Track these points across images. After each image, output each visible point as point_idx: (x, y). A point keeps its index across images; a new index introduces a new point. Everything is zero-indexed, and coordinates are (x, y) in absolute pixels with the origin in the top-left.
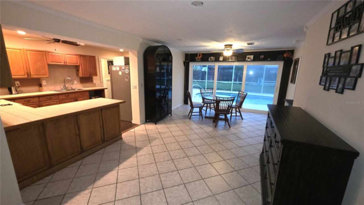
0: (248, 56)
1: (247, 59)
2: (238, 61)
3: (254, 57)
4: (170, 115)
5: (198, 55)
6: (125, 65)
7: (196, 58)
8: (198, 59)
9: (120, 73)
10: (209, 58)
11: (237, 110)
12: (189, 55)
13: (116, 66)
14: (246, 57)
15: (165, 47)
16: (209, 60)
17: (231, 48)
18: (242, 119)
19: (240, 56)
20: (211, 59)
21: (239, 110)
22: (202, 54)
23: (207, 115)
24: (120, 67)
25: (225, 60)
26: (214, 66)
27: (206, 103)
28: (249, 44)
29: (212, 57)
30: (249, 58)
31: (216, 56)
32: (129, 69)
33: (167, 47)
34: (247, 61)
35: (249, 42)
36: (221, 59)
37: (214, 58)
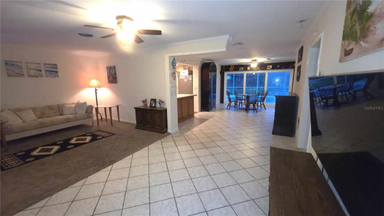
0: (268, 66)
1: (268, 68)
2: (261, 69)
3: (273, 67)
4: (214, 108)
5: (231, 66)
6: (189, 75)
7: (230, 69)
8: (231, 69)
9: (185, 80)
10: (240, 68)
11: (262, 103)
12: (224, 67)
13: (182, 76)
14: (267, 67)
15: (213, 63)
16: (240, 70)
17: (256, 62)
18: (265, 109)
19: (263, 66)
20: (241, 69)
21: (263, 103)
22: (234, 66)
23: (240, 108)
24: (186, 77)
25: (252, 69)
26: (243, 74)
27: (239, 100)
28: (268, 59)
29: (242, 68)
30: (269, 67)
31: (245, 67)
32: (192, 77)
33: (214, 63)
34: (268, 70)
35: (268, 58)
36: (249, 68)
37: (243, 68)
